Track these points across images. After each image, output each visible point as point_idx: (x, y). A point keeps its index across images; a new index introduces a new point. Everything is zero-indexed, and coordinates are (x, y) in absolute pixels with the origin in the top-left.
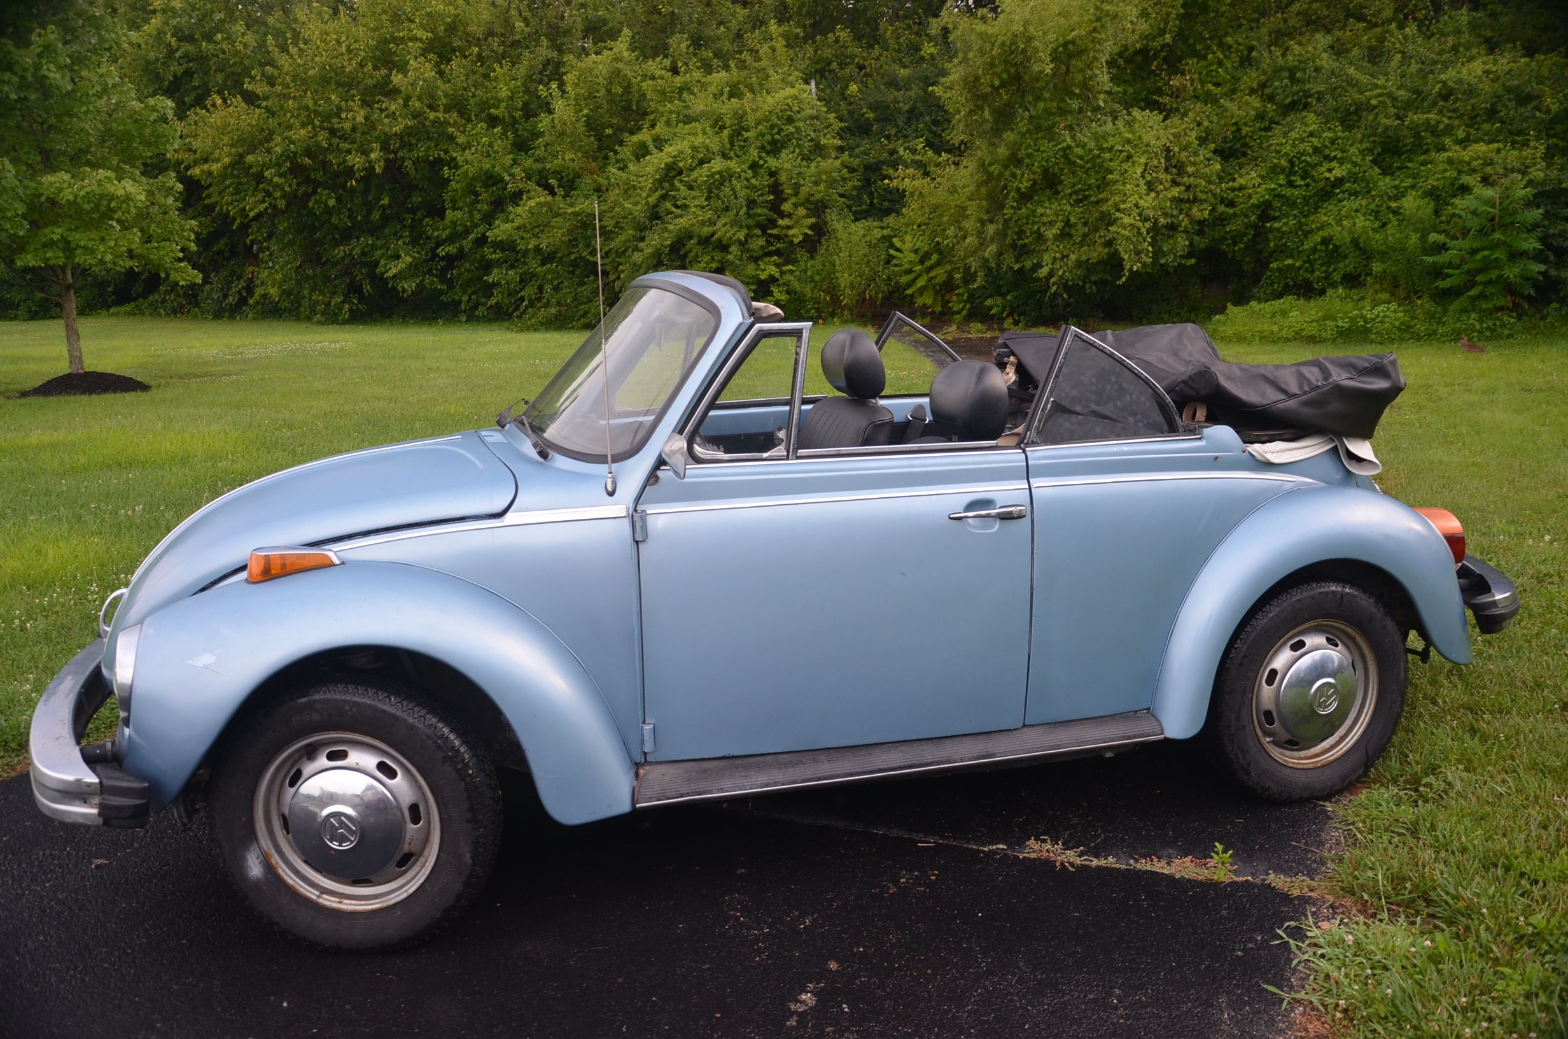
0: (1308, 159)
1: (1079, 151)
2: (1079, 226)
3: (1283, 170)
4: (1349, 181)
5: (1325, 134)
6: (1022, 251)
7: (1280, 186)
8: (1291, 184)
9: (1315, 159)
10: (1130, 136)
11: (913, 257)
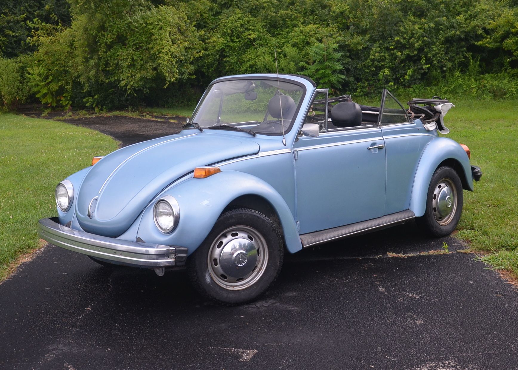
0: (239, 29)
1: (136, 24)
2: (139, 61)
3: (228, 34)
4: (258, 40)
5: (245, 19)
6: (107, 73)
7: (228, 41)
8: (232, 41)
9: (241, 30)
10: (160, 17)
11: (38, 78)
